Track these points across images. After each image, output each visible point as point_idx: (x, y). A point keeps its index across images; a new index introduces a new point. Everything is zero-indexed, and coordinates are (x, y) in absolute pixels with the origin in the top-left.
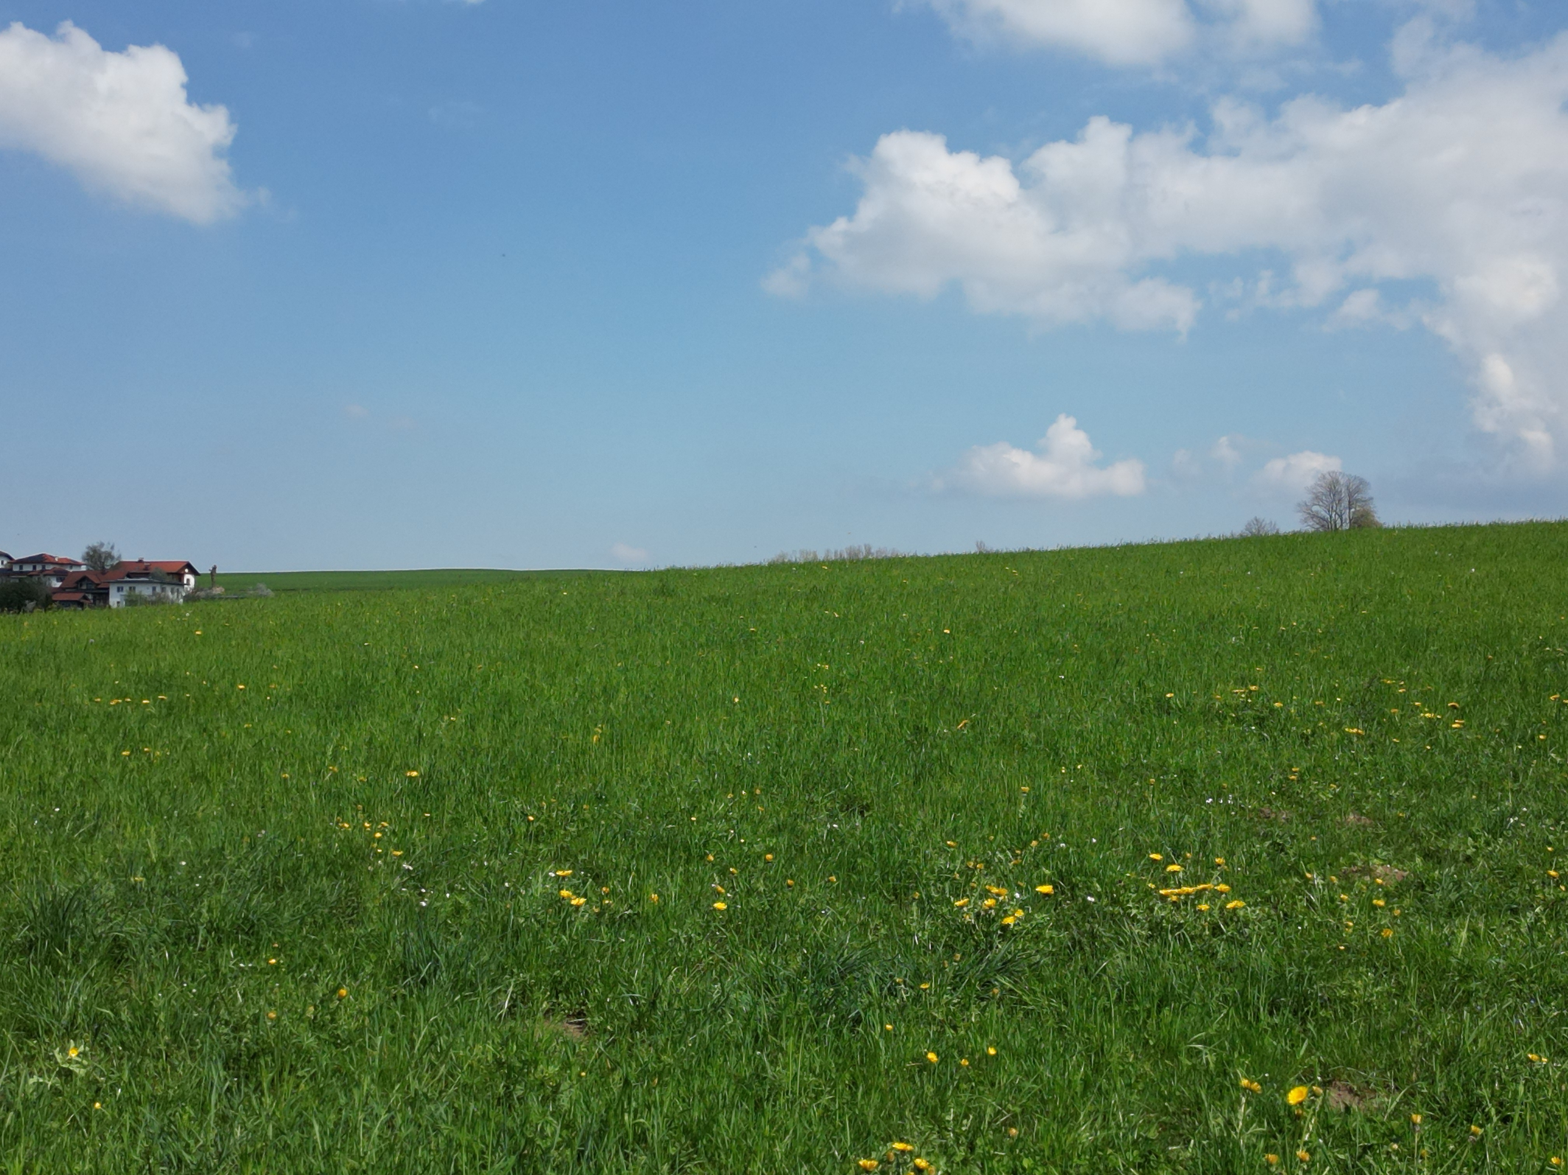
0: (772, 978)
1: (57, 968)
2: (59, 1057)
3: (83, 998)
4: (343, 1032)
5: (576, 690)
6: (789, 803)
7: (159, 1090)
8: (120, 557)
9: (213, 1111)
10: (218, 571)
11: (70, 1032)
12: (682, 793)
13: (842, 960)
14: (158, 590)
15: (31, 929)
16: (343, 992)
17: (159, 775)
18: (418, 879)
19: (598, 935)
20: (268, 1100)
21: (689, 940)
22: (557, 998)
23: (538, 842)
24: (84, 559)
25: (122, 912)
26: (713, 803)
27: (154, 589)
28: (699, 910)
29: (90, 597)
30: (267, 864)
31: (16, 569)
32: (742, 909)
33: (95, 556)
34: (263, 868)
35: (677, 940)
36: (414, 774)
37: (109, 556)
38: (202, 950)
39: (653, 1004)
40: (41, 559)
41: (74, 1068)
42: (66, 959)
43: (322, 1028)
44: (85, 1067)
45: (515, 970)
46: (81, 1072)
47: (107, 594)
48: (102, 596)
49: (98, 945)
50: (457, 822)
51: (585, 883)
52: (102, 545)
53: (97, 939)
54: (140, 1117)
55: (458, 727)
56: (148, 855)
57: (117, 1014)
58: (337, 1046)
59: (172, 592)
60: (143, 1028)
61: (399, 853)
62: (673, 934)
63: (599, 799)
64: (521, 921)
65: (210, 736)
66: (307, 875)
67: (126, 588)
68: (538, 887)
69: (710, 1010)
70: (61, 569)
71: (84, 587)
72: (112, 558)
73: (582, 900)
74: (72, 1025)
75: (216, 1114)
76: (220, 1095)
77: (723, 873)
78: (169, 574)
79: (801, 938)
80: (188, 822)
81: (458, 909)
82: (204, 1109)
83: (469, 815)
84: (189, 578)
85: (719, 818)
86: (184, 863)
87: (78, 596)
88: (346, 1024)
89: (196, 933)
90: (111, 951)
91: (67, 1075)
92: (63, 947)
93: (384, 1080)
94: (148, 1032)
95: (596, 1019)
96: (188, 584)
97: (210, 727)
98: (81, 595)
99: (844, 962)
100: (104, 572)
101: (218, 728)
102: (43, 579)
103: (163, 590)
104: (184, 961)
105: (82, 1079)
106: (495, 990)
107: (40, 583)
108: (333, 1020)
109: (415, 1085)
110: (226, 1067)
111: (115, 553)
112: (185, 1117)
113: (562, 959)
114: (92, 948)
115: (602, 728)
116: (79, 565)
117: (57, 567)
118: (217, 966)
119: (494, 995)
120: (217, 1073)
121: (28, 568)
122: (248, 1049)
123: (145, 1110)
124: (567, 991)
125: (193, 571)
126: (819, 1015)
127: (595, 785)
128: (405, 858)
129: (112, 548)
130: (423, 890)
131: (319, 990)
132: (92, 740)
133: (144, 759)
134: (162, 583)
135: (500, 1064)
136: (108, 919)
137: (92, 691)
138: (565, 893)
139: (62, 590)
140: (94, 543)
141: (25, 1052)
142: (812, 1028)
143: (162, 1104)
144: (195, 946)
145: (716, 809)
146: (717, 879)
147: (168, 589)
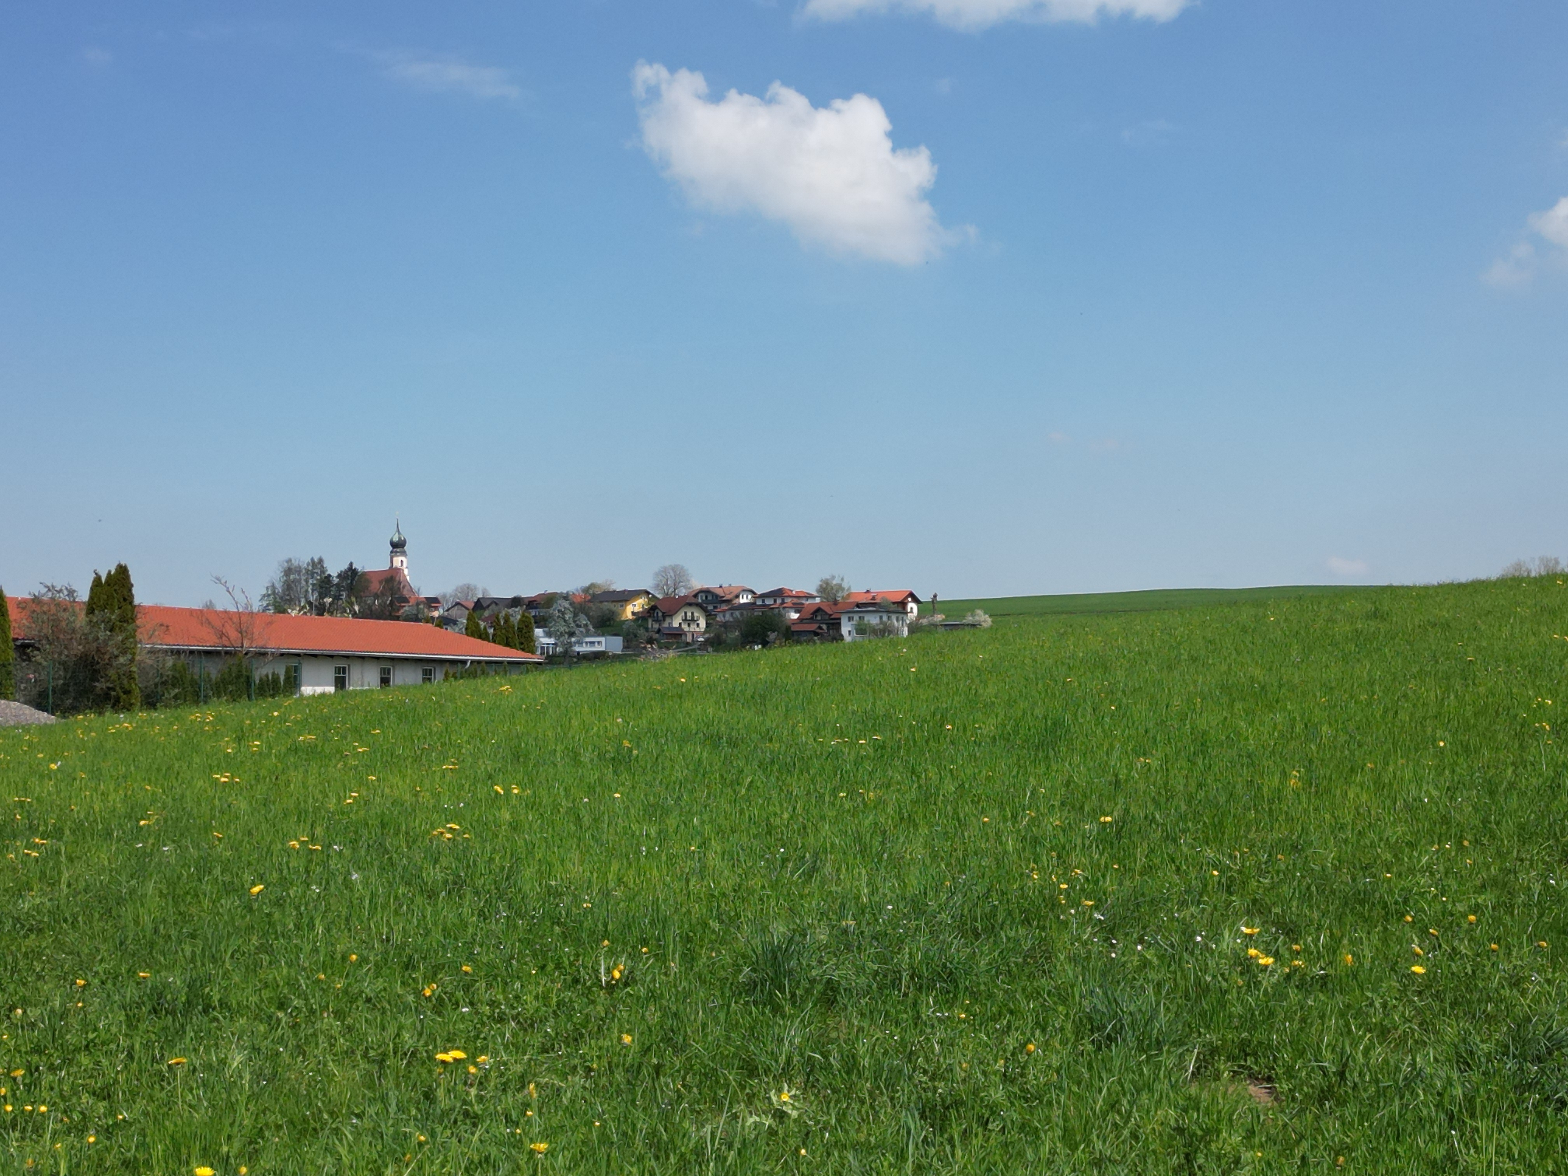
0: (1471, 1052)
1: (777, 1009)
2: (774, 1099)
3: (797, 1041)
4: (1032, 1086)
5: (1275, 728)
6: (1500, 855)
7: (862, 1137)
8: (849, 588)
9: (911, 1160)
10: (938, 599)
11: (786, 1074)
12: (1382, 845)
13: (1550, 1033)
14: (885, 618)
15: (754, 970)
16: (1031, 1047)
17: (871, 817)
18: (1109, 931)
19: (1286, 996)
20: (959, 1152)
21: (1384, 1006)
22: (1246, 1061)
23: (1231, 894)
24: (818, 591)
25: (836, 956)
26: (1415, 854)
27: (881, 618)
28: (1396, 972)
29: (824, 627)
30: (966, 912)
31: (759, 602)
32: (1442, 973)
33: (826, 589)
34: (962, 915)
35: (1372, 1004)
36: (1109, 819)
37: (840, 587)
38: (906, 995)
39: (1342, 1074)
40: (778, 594)
41: (788, 1109)
42: (785, 1000)
43: (1013, 1081)
44: (798, 1109)
45: (1202, 1030)
46: (795, 1114)
47: (840, 624)
48: (835, 625)
49: (813, 988)
50: (1149, 869)
51: (1276, 940)
52: (833, 577)
53: (812, 982)
54: (846, 1162)
55: (1153, 770)
56: (858, 898)
57: (826, 1057)
58: (1027, 1100)
59: (897, 620)
60: (848, 1073)
61: (1091, 903)
62: (1368, 998)
63: (1295, 848)
64: (1209, 979)
65: (919, 777)
66: (1003, 923)
67: (856, 617)
68: (1228, 942)
69: (1401, 1084)
70: (799, 601)
71: (819, 618)
72: (843, 589)
73: (1270, 960)
74: (789, 1065)
75: (913, 1162)
76: (917, 1144)
77: (1424, 932)
78: (894, 603)
79: (1507, 1007)
80: (898, 865)
81: (1145, 964)
82: (901, 1156)
83: (1162, 863)
84: (912, 606)
85: (1422, 871)
86: (890, 907)
87: (813, 627)
88: (1034, 1078)
89: (900, 979)
90: (824, 993)
91: (780, 1115)
92: (782, 990)
93: (1068, 1138)
94: (854, 1077)
95: (1285, 1086)
96: (912, 612)
97: (919, 769)
98: (817, 625)
99: (1551, 1037)
100: (836, 603)
101: (925, 771)
102: (783, 612)
103: (889, 618)
104: (888, 1007)
105: (795, 1121)
106: (1180, 1051)
107: (780, 615)
108: (1022, 1075)
109: (1099, 1145)
110: (923, 1116)
111: (845, 585)
112: (886, 1164)
113: (1249, 1021)
114: (807, 991)
115: (1299, 772)
116: (814, 597)
117: (795, 600)
118: (918, 1012)
119: (1181, 1054)
120: (913, 1122)
121: (770, 601)
122: (943, 1101)
123: (850, 1156)
124: (1255, 1054)
125: (916, 600)
126: (1522, 1094)
127: (1292, 832)
128: (1096, 907)
129: (842, 579)
130: (1114, 942)
131: (1011, 1042)
132: (813, 780)
133: (859, 800)
134: (888, 612)
135: (1180, 1130)
136: (820, 962)
137: (817, 731)
138: (1252, 952)
139: (800, 620)
140: (826, 576)
141: (748, 1091)
142: (1512, 1108)
143: (863, 1148)
144: (900, 990)
145: (1419, 861)
146: (1416, 940)
147: (894, 617)
